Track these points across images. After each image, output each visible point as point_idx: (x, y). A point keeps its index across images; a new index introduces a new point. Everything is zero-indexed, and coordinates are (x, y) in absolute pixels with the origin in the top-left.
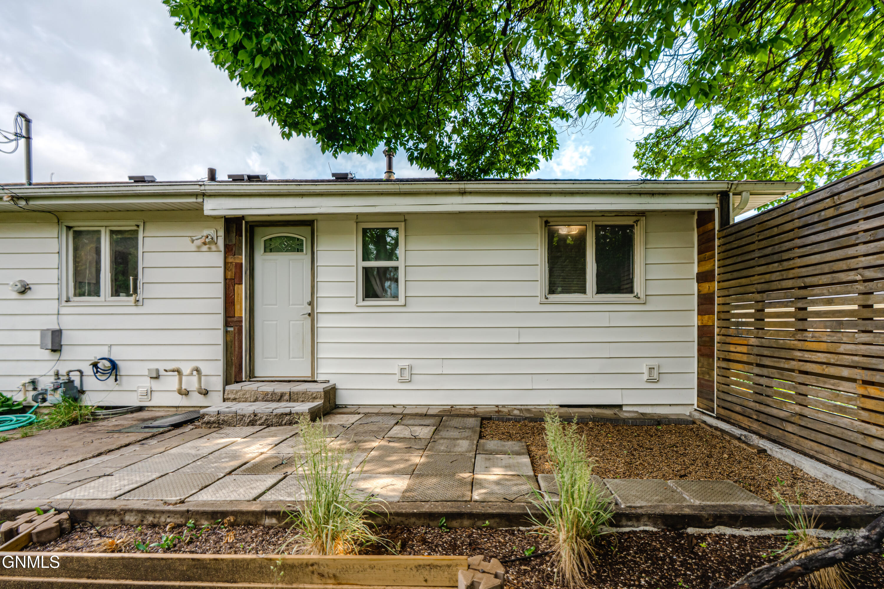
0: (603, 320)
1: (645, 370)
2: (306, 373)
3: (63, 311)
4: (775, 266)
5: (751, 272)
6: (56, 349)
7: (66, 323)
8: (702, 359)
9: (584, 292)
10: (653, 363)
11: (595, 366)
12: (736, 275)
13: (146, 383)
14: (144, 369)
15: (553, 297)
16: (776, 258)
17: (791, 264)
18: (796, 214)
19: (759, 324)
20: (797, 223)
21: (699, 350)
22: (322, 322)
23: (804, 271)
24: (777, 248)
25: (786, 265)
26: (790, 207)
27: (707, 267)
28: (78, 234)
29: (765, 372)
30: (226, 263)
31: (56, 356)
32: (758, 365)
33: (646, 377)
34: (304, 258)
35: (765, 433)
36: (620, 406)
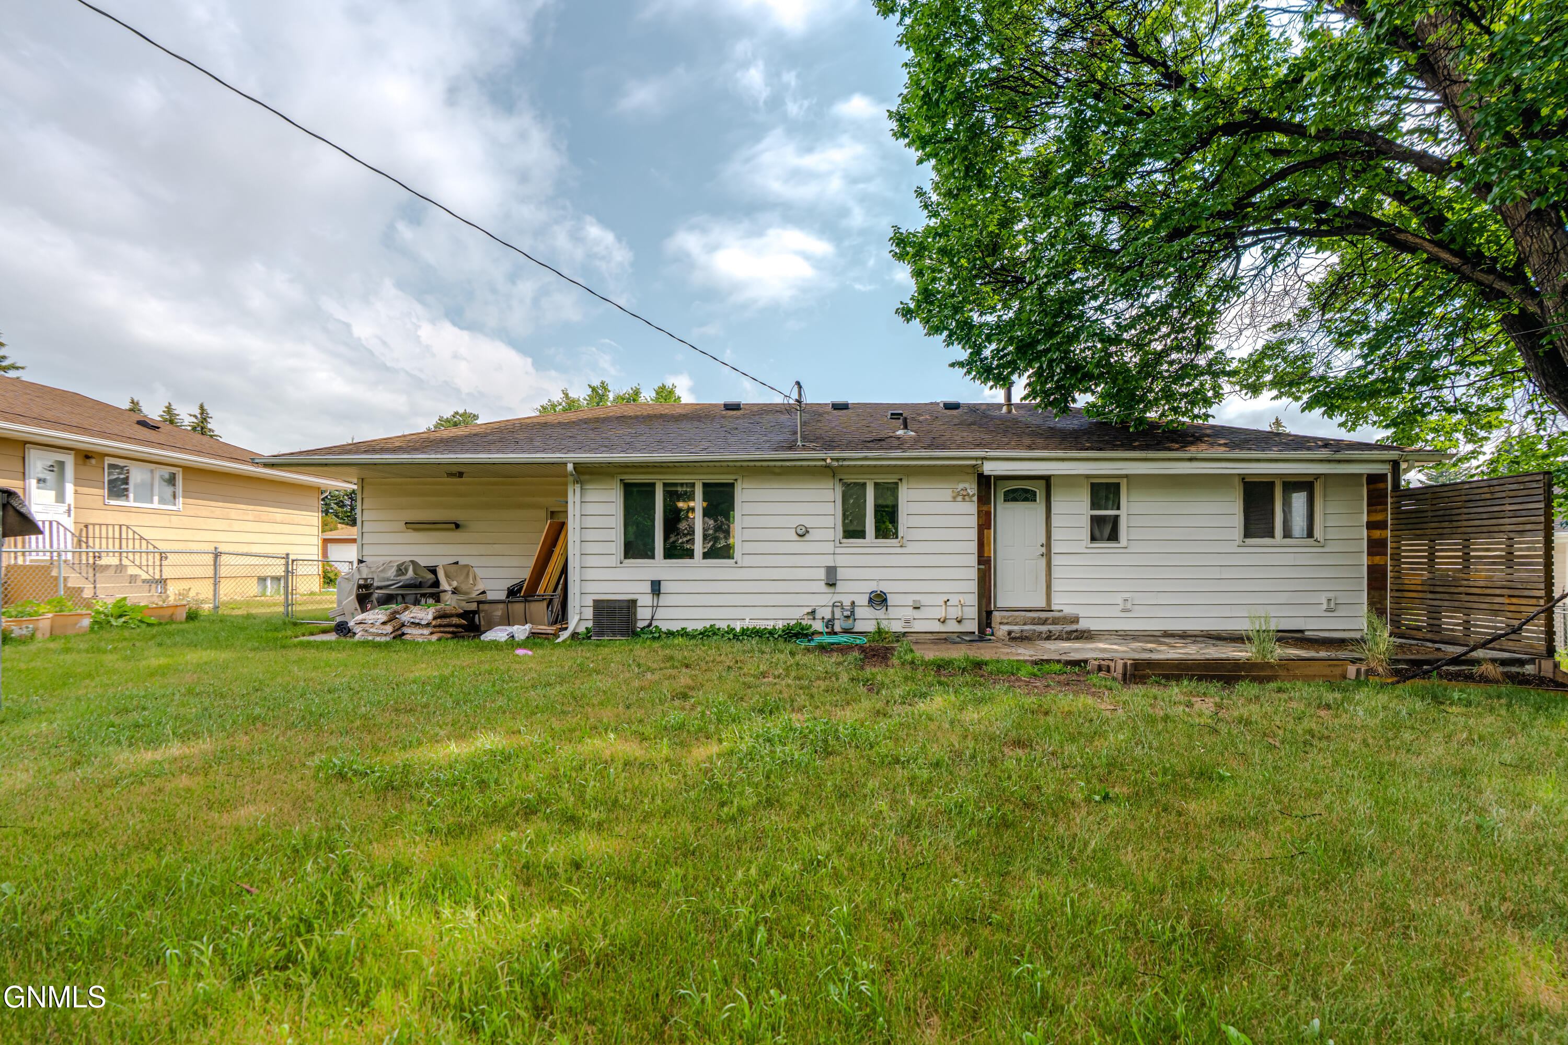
0: (1289, 560)
1: (1325, 601)
2: (1042, 604)
3: (838, 551)
4: (1446, 524)
5: (1425, 526)
6: (831, 584)
7: (840, 561)
8: (1372, 592)
9: (1273, 536)
10: (1331, 595)
11: (1282, 598)
12: (1410, 526)
13: (909, 613)
14: (909, 600)
15: (1249, 541)
16: (1447, 518)
17: (1459, 524)
18: (1463, 492)
19: (1431, 563)
20: (1464, 498)
21: (1369, 585)
22: (1056, 560)
23: (1469, 530)
24: (1448, 512)
25: (1455, 524)
26: (1459, 487)
27: (1379, 517)
28: (847, 485)
29: (1438, 596)
30: (979, 512)
31: (831, 590)
32: (1431, 592)
33: (1325, 606)
34: (1039, 507)
35: (1438, 639)
36: (1302, 631)
